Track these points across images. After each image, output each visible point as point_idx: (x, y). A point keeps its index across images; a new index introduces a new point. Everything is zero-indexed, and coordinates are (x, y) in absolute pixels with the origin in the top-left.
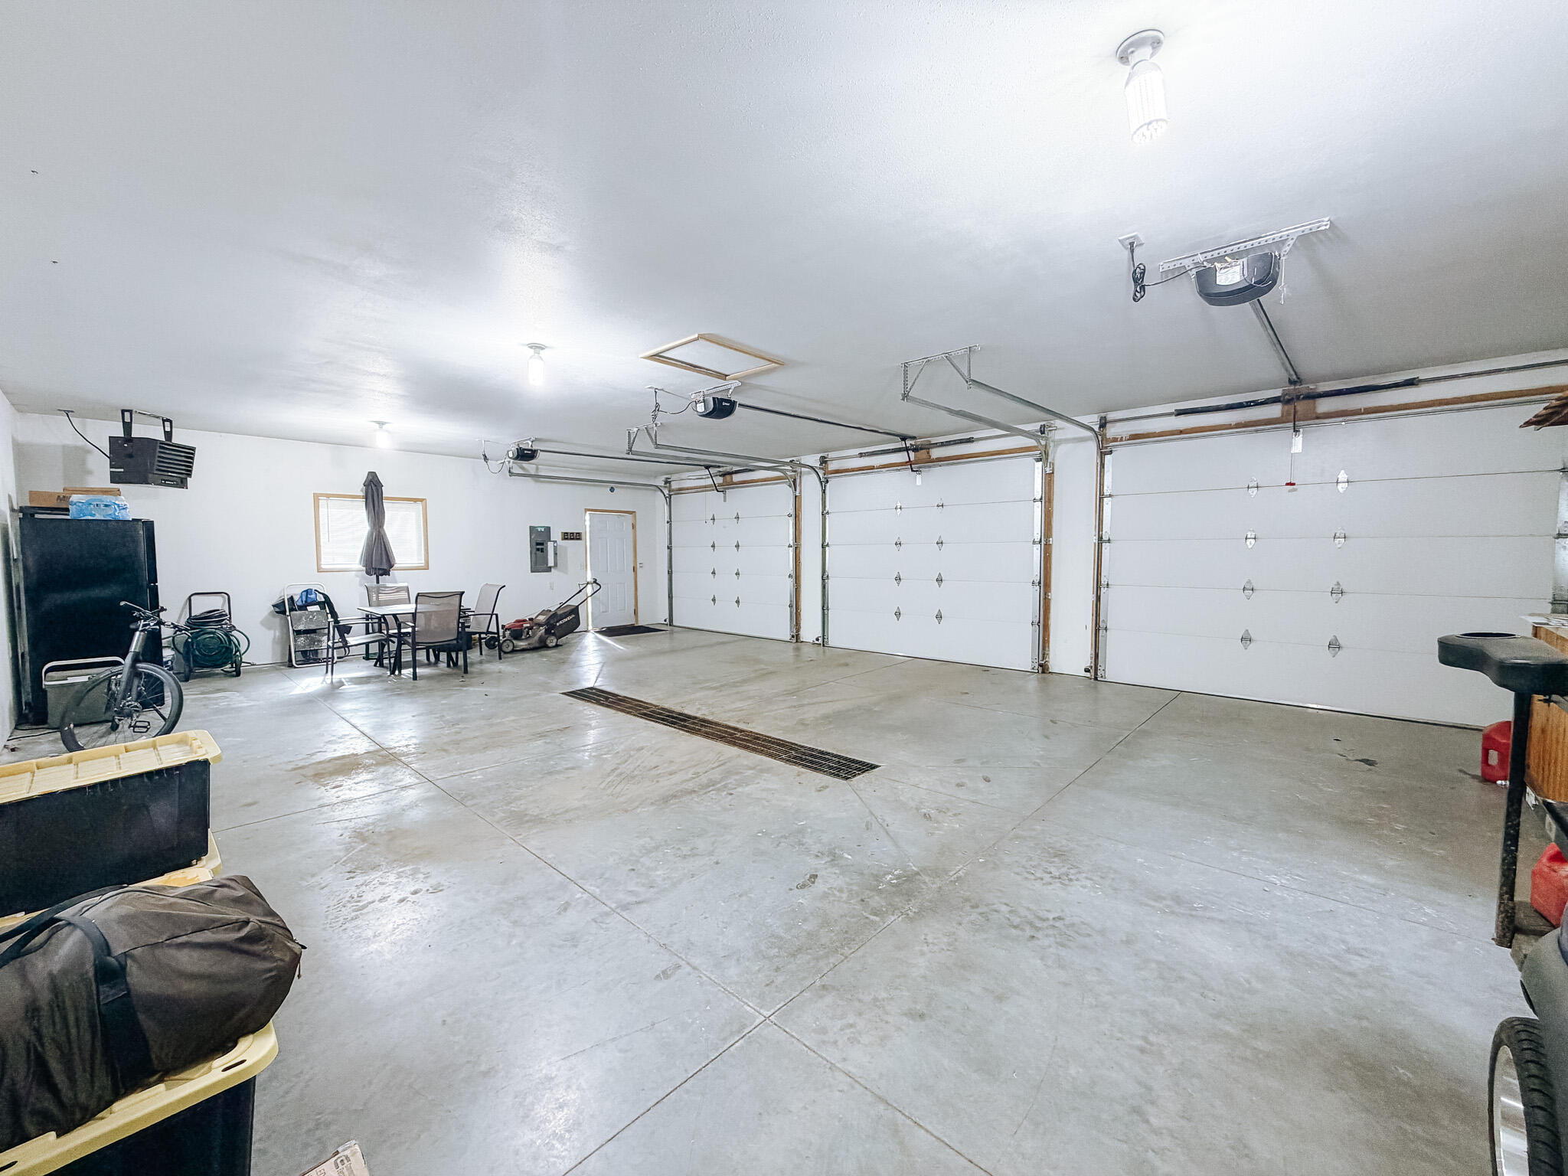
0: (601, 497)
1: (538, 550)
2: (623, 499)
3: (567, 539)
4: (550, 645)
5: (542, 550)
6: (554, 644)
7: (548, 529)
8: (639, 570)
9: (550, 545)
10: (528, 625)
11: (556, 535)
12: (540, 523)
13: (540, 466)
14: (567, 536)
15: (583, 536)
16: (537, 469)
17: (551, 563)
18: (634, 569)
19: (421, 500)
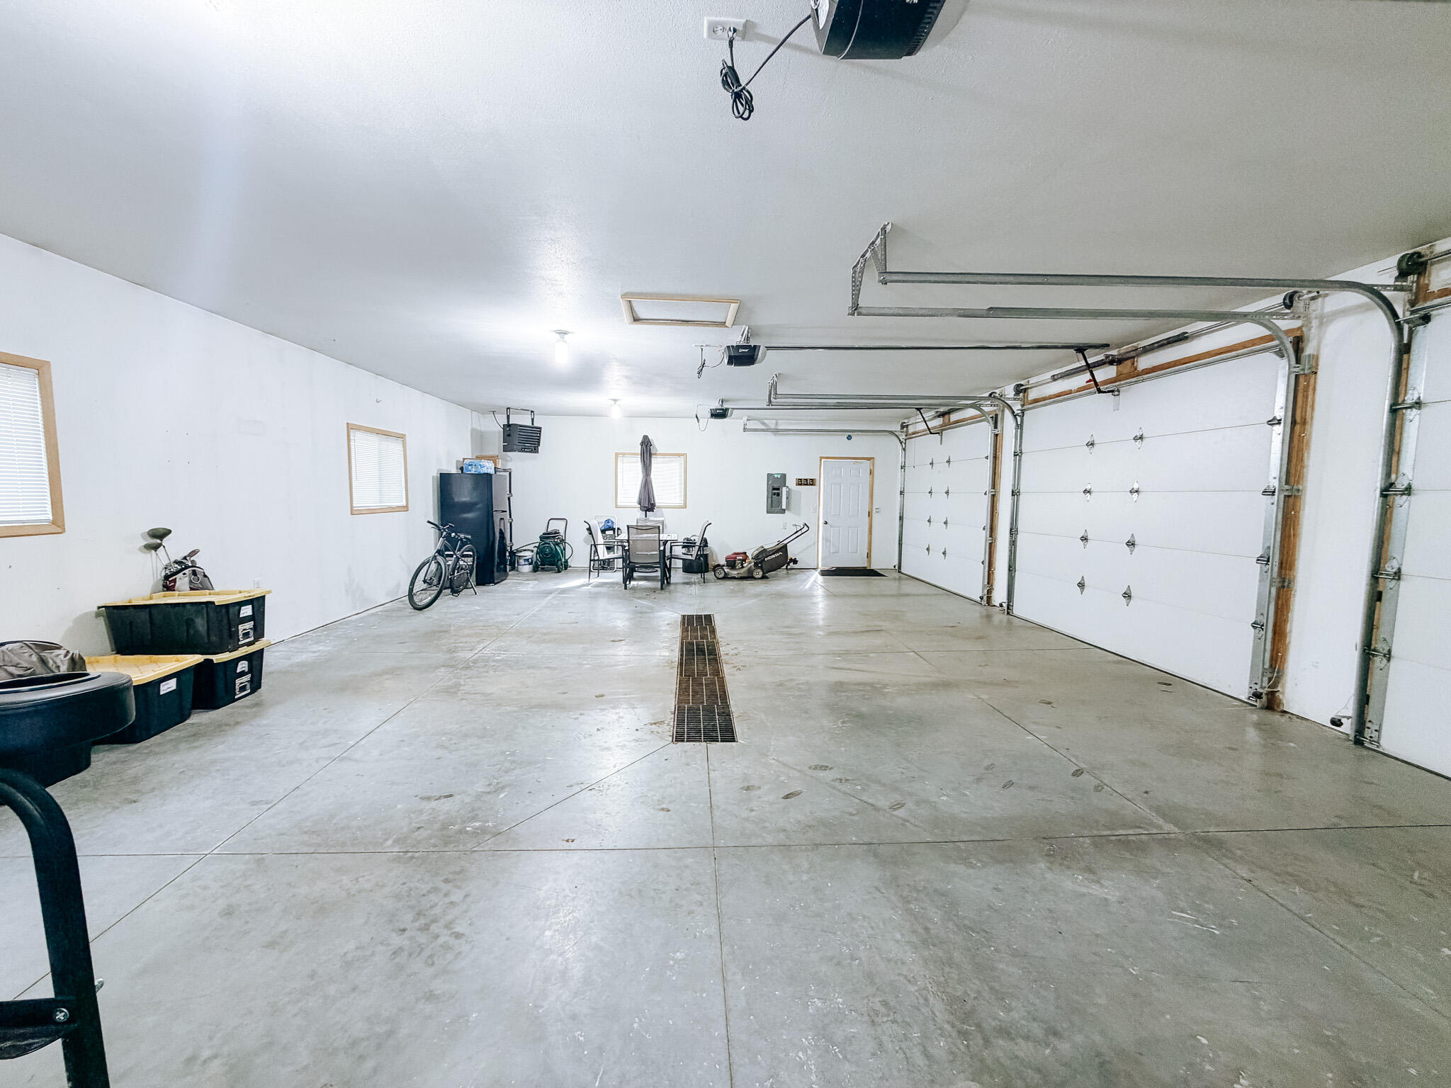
0: (839, 446)
1: (775, 494)
2: (860, 446)
3: (801, 484)
4: (757, 576)
5: (778, 495)
6: (760, 576)
7: (784, 476)
8: (875, 515)
9: (784, 489)
10: (741, 558)
11: (791, 482)
12: (777, 470)
13: (780, 421)
14: (801, 482)
15: (817, 483)
16: (777, 424)
17: (784, 507)
18: (870, 514)
19: (683, 455)
